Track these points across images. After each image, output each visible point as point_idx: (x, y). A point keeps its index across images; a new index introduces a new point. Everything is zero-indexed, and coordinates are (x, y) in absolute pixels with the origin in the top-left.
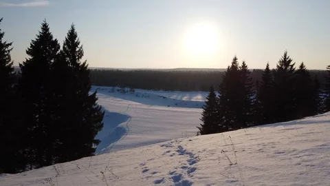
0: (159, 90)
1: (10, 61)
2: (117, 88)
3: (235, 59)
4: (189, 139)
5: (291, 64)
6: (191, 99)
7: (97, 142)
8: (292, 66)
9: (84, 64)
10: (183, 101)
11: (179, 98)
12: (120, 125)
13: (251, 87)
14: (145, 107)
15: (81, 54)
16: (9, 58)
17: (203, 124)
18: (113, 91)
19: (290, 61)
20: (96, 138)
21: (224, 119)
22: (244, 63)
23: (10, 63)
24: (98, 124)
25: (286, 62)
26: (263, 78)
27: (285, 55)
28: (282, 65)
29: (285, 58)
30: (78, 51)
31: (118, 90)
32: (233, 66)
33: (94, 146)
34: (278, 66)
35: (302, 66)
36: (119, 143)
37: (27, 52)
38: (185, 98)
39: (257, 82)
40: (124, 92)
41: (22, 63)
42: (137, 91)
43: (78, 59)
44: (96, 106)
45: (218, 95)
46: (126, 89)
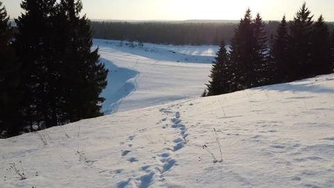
0: (169, 43)
1: (6, 16)
2: (125, 42)
3: (249, 11)
4: (190, 103)
5: (309, 16)
6: (200, 53)
7: (102, 100)
8: (310, 18)
9: (84, 18)
10: (193, 56)
11: (188, 53)
12: (129, 81)
13: (265, 41)
14: (153, 62)
15: (80, 7)
16: (5, 13)
17: (211, 80)
18: (121, 45)
19: (308, 13)
20: (100, 96)
21: (234, 76)
22: (258, 16)
23: (6, 17)
24: (102, 82)
25: (304, 14)
26: (278, 31)
27: (304, 7)
28: (299, 18)
29: (303, 10)
30: (77, 4)
31: (127, 44)
32: (246, 19)
33: (99, 104)
34: (295, 18)
35: (320, 19)
36: (127, 98)
37: (22, 6)
38: (195, 53)
39: (272, 36)
40: (133, 46)
41: (17, 18)
42: (146, 45)
43: (77, 12)
44: (99, 63)
45: (228, 50)
46: (135, 43)
